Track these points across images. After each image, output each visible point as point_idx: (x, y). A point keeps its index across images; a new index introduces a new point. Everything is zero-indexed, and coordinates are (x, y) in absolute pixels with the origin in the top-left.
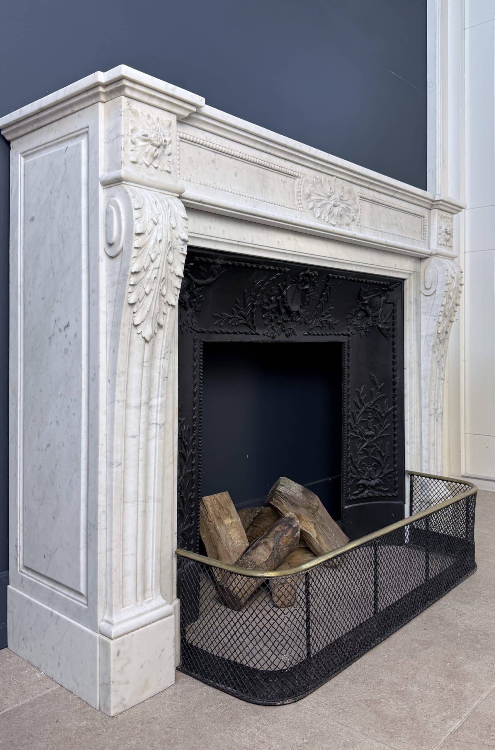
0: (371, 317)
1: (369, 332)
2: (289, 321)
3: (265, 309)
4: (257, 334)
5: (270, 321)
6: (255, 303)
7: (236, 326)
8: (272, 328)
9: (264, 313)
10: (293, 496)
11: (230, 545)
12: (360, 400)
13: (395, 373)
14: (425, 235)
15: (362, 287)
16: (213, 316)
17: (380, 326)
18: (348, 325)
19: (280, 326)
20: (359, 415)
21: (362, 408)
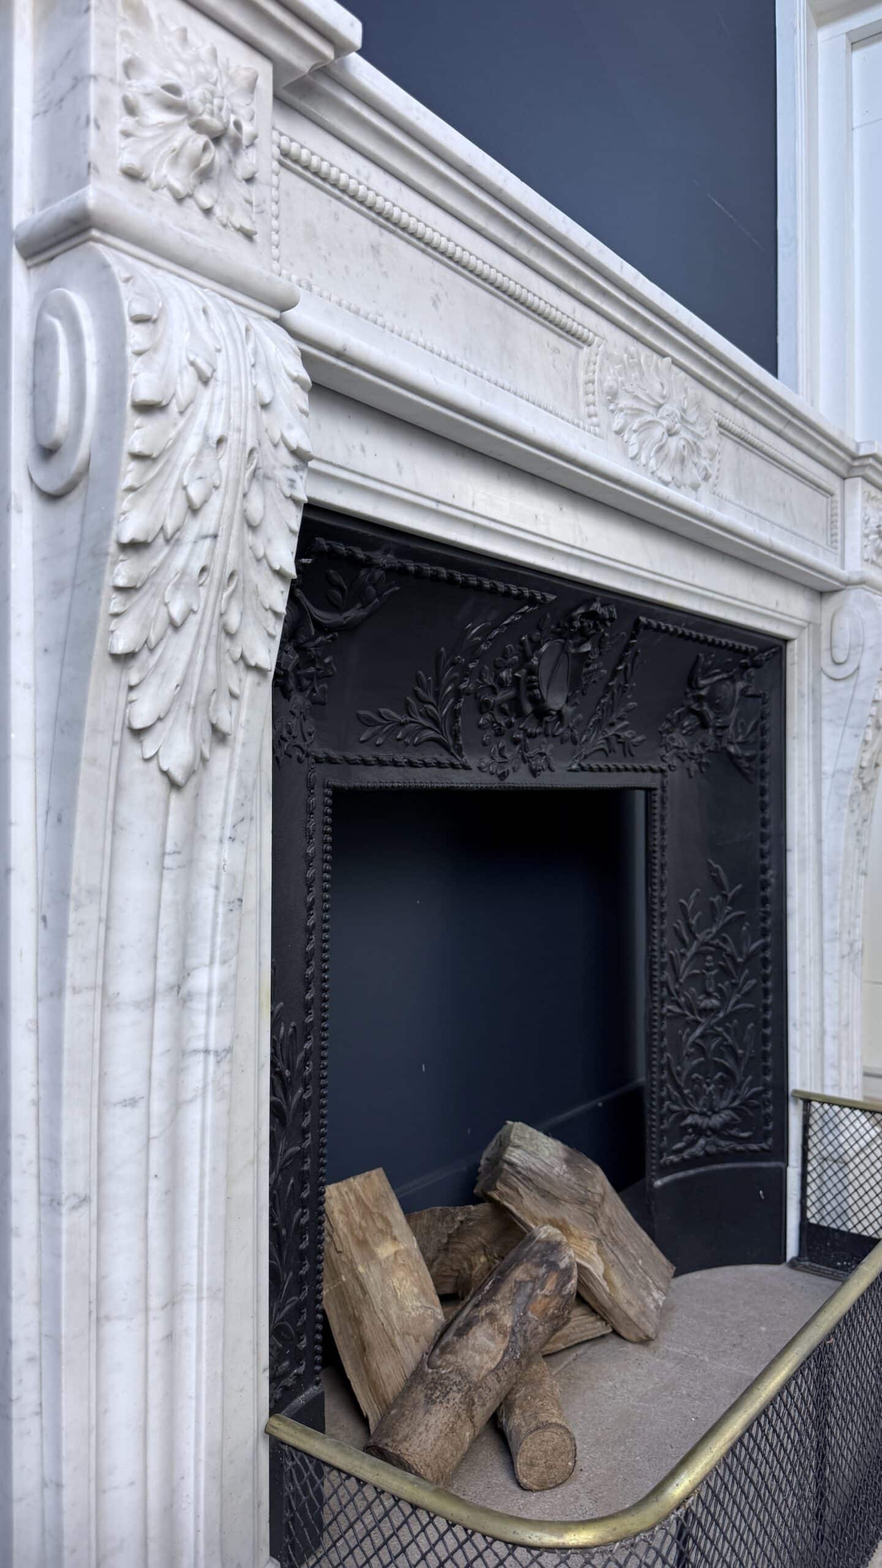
0: (711, 731)
1: (707, 764)
2: (540, 733)
3: (487, 703)
4: (466, 768)
5: (497, 735)
6: (463, 686)
7: (415, 745)
8: (501, 751)
9: (482, 713)
10: (546, 1175)
11: (394, 1317)
12: (689, 926)
13: (766, 862)
14: (834, 537)
15: (701, 655)
16: (358, 716)
17: (732, 749)
18: (661, 746)
19: (518, 747)
20: (684, 962)
21: (691, 946)
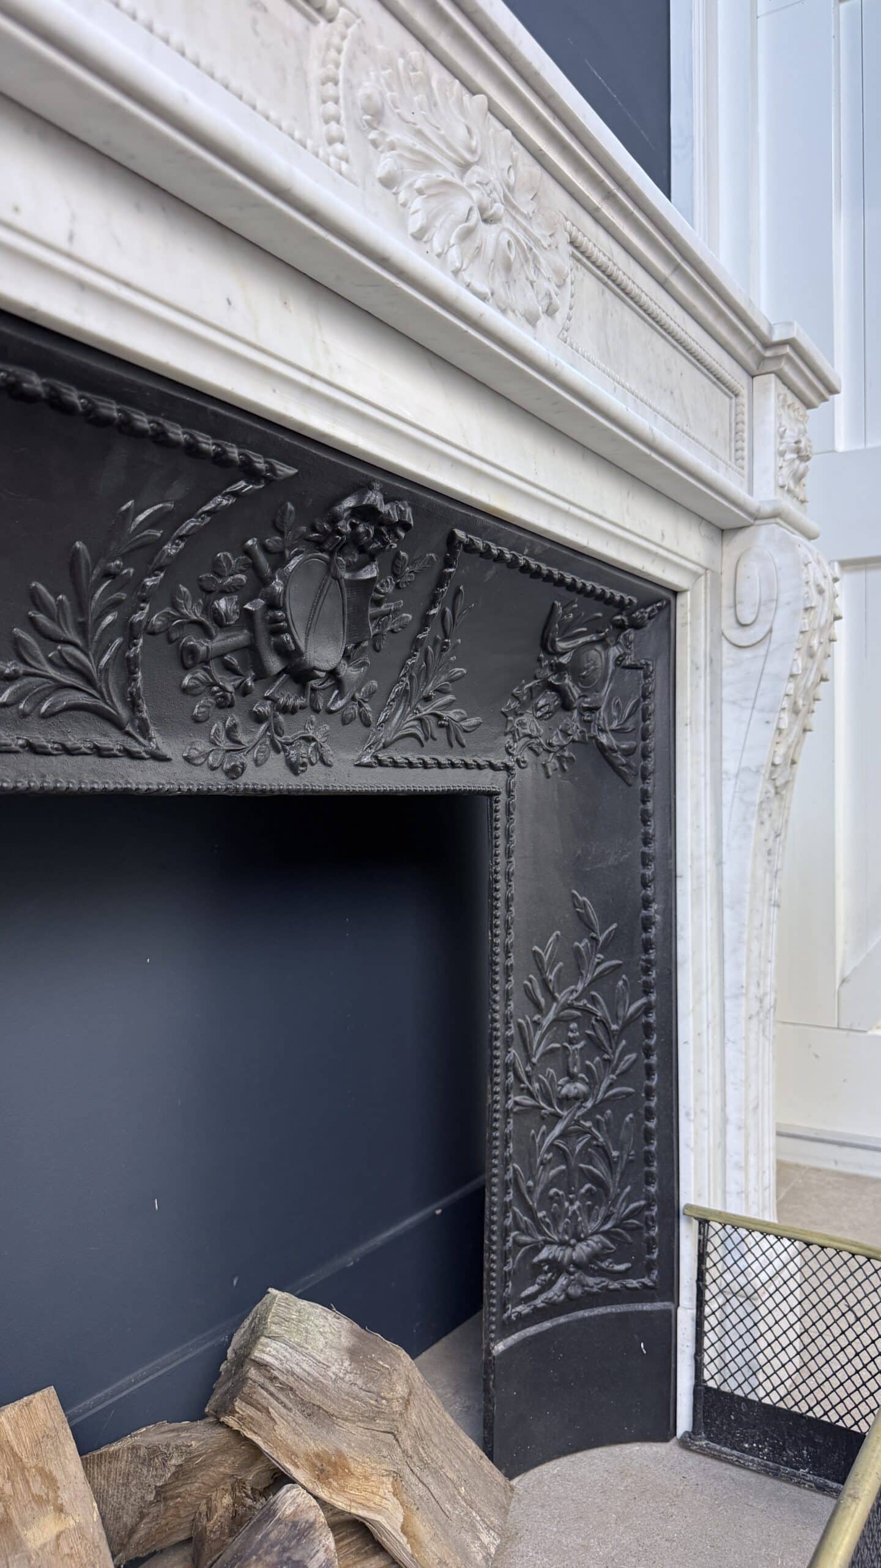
0: (575, 712)
1: (570, 760)
2: (302, 707)
3: (193, 651)
4: (159, 758)
5: (220, 706)
6: (138, 617)
7: (44, 716)
8: (230, 733)
9: (186, 668)
12: (545, 983)
13: (650, 892)
14: (739, 453)
15: (558, 604)
17: (604, 739)
18: (506, 734)
19: (263, 727)
20: (539, 1033)
21: (549, 1008)
